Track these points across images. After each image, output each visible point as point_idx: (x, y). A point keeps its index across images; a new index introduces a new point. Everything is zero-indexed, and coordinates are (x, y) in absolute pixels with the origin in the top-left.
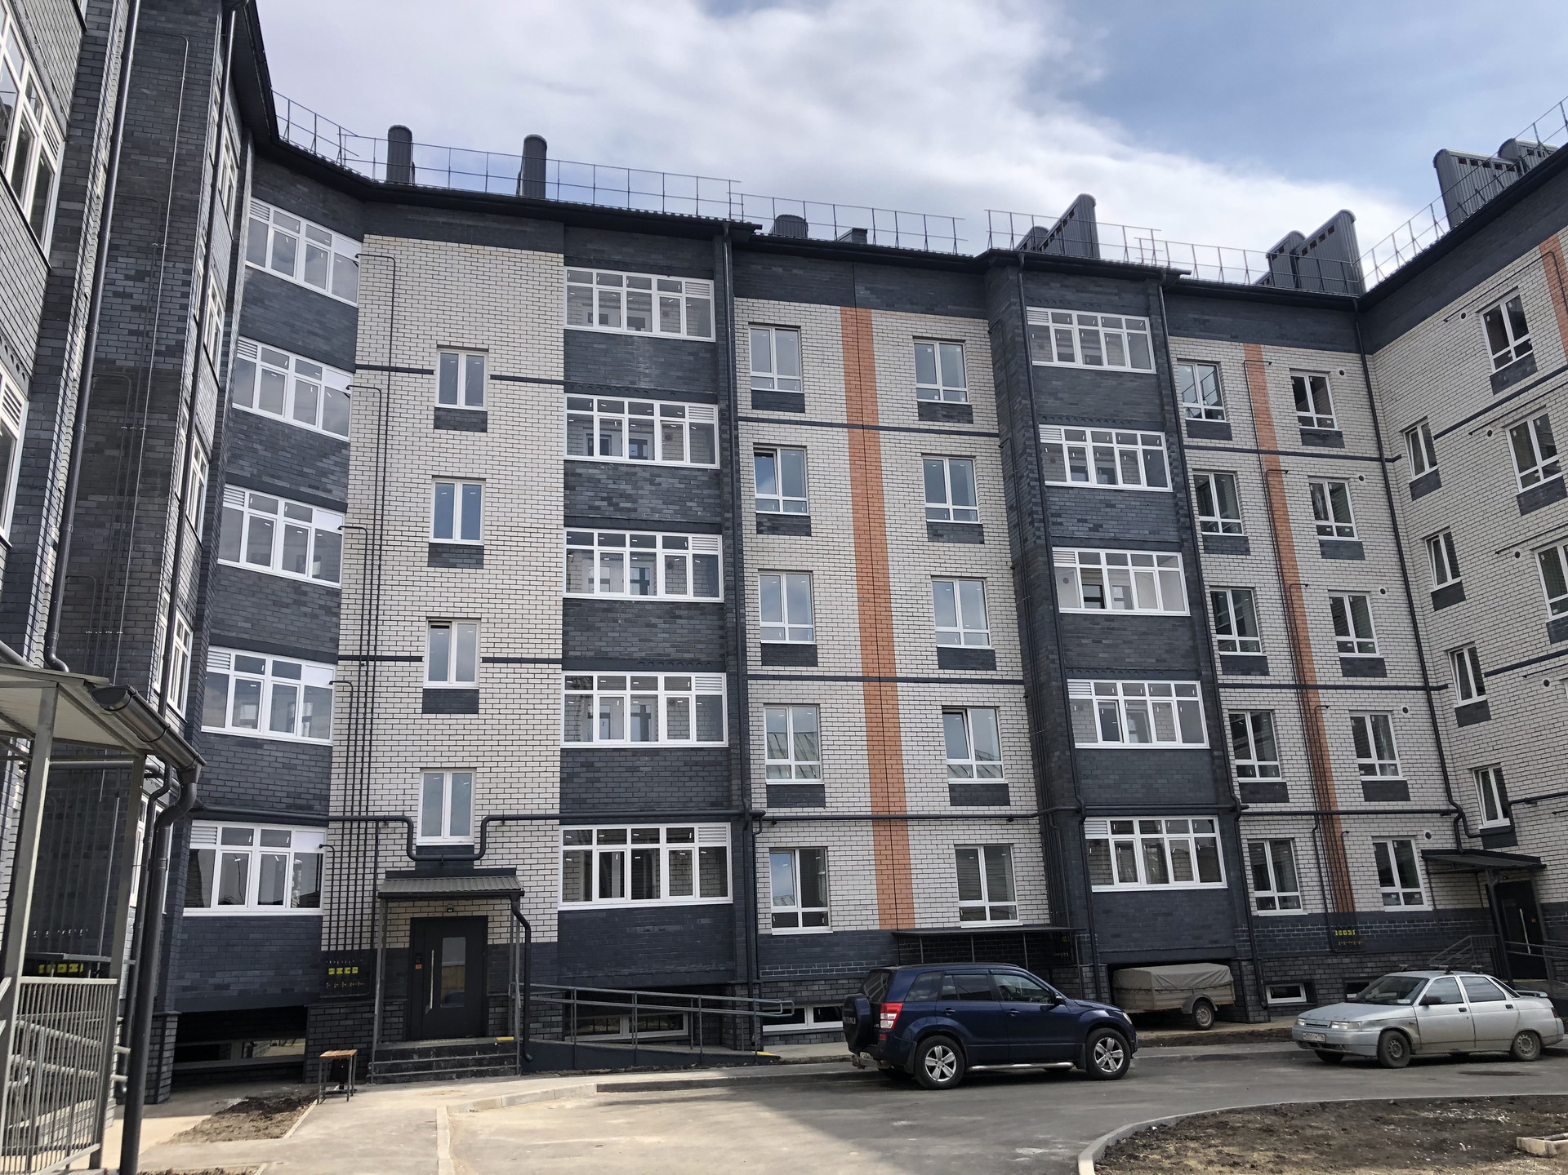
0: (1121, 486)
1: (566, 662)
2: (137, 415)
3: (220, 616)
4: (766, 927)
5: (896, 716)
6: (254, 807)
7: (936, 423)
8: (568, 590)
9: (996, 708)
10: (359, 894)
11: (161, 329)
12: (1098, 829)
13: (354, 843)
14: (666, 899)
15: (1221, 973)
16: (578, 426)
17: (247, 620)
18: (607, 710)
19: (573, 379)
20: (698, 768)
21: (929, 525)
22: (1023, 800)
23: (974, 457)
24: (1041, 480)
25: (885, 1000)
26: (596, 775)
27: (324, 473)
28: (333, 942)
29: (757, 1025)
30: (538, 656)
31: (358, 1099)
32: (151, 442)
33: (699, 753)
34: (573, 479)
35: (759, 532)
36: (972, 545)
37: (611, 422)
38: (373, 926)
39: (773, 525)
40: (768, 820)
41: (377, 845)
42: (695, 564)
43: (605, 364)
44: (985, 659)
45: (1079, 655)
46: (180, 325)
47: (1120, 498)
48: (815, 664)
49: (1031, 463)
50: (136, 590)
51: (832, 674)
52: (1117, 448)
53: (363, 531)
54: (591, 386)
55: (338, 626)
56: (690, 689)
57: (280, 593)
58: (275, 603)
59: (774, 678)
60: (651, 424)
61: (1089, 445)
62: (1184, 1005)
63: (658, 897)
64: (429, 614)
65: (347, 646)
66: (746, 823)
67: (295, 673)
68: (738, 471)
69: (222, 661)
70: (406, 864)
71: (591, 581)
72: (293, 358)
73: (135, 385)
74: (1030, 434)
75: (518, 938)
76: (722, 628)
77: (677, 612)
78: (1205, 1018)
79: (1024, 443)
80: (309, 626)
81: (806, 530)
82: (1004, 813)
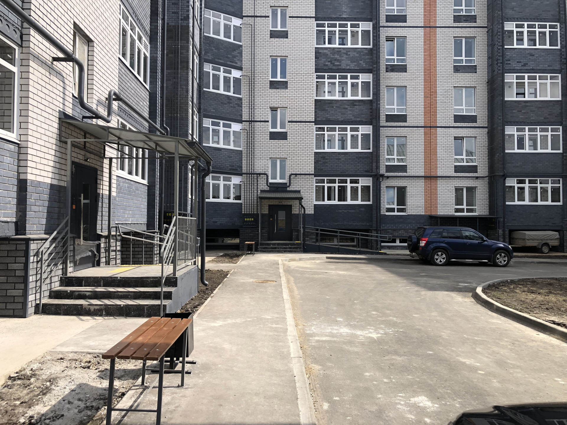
0: (538, 47)
1: (316, 122)
2: (177, 42)
3: (206, 108)
4: (383, 212)
5: (436, 140)
6: (220, 169)
7: (461, 24)
8: (317, 96)
9: (475, 137)
10: (253, 197)
11: (182, 11)
12: (511, 182)
13: (250, 181)
14: (349, 202)
15: (556, 235)
16: (320, 34)
17: (214, 109)
18: (330, 138)
19: (318, 16)
20: (361, 159)
21: (454, 66)
22: (483, 171)
23: (476, 37)
24: (503, 46)
25: (422, 237)
26: (326, 161)
27: (235, 57)
28: (246, 211)
29: (379, 243)
30: (306, 120)
31: (255, 255)
32: (182, 51)
33: (362, 154)
34: (318, 54)
35: (387, 71)
36: (471, 74)
37: (332, 31)
38: (257, 206)
39: (392, 69)
40: (386, 177)
41: (257, 182)
42: (362, 85)
43: (330, 9)
44: (473, 119)
45: (511, 117)
46: (187, 9)
47: (537, 52)
48: (406, 122)
49: (499, 39)
50: (182, 101)
51: (412, 125)
52: (537, 30)
53: (248, 77)
54: (325, 18)
55: (242, 110)
56: (359, 131)
57: (223, 100)
58: (222, 103)
59: (390, 127)
60: (347, 31)
61: (525, 30)
62: (538, 245)
63: (347, 201)
64: (271, 106)
65: (245, 117)
66: (377, 178)
67: (229, 126)
68: (379, 48)
69: (207, 123)
70: (266, 188)
71: (325, 92)
72: (222, 15)
73: (175, 31)
74: (500, 26)
75: (301, 212)
76: (371, 109)
77: (355, 103)
78: (545, 249)
79: (497, 30)
80: (233, 111)
81: (405, 70)
82: (475, 176)
